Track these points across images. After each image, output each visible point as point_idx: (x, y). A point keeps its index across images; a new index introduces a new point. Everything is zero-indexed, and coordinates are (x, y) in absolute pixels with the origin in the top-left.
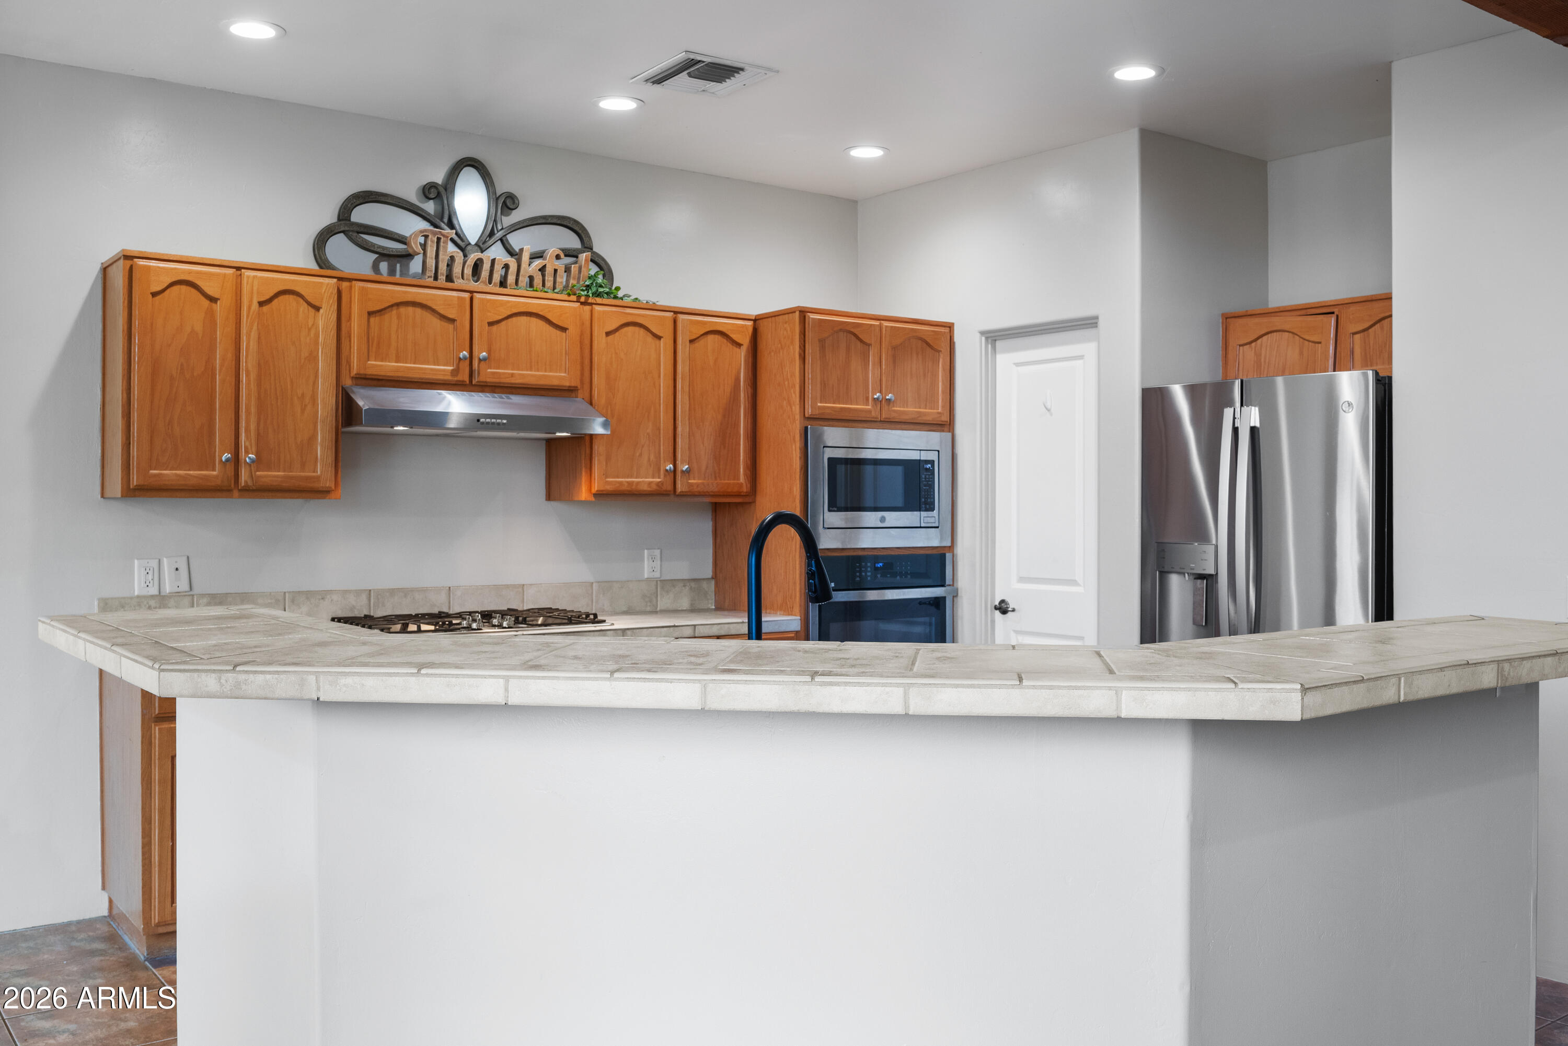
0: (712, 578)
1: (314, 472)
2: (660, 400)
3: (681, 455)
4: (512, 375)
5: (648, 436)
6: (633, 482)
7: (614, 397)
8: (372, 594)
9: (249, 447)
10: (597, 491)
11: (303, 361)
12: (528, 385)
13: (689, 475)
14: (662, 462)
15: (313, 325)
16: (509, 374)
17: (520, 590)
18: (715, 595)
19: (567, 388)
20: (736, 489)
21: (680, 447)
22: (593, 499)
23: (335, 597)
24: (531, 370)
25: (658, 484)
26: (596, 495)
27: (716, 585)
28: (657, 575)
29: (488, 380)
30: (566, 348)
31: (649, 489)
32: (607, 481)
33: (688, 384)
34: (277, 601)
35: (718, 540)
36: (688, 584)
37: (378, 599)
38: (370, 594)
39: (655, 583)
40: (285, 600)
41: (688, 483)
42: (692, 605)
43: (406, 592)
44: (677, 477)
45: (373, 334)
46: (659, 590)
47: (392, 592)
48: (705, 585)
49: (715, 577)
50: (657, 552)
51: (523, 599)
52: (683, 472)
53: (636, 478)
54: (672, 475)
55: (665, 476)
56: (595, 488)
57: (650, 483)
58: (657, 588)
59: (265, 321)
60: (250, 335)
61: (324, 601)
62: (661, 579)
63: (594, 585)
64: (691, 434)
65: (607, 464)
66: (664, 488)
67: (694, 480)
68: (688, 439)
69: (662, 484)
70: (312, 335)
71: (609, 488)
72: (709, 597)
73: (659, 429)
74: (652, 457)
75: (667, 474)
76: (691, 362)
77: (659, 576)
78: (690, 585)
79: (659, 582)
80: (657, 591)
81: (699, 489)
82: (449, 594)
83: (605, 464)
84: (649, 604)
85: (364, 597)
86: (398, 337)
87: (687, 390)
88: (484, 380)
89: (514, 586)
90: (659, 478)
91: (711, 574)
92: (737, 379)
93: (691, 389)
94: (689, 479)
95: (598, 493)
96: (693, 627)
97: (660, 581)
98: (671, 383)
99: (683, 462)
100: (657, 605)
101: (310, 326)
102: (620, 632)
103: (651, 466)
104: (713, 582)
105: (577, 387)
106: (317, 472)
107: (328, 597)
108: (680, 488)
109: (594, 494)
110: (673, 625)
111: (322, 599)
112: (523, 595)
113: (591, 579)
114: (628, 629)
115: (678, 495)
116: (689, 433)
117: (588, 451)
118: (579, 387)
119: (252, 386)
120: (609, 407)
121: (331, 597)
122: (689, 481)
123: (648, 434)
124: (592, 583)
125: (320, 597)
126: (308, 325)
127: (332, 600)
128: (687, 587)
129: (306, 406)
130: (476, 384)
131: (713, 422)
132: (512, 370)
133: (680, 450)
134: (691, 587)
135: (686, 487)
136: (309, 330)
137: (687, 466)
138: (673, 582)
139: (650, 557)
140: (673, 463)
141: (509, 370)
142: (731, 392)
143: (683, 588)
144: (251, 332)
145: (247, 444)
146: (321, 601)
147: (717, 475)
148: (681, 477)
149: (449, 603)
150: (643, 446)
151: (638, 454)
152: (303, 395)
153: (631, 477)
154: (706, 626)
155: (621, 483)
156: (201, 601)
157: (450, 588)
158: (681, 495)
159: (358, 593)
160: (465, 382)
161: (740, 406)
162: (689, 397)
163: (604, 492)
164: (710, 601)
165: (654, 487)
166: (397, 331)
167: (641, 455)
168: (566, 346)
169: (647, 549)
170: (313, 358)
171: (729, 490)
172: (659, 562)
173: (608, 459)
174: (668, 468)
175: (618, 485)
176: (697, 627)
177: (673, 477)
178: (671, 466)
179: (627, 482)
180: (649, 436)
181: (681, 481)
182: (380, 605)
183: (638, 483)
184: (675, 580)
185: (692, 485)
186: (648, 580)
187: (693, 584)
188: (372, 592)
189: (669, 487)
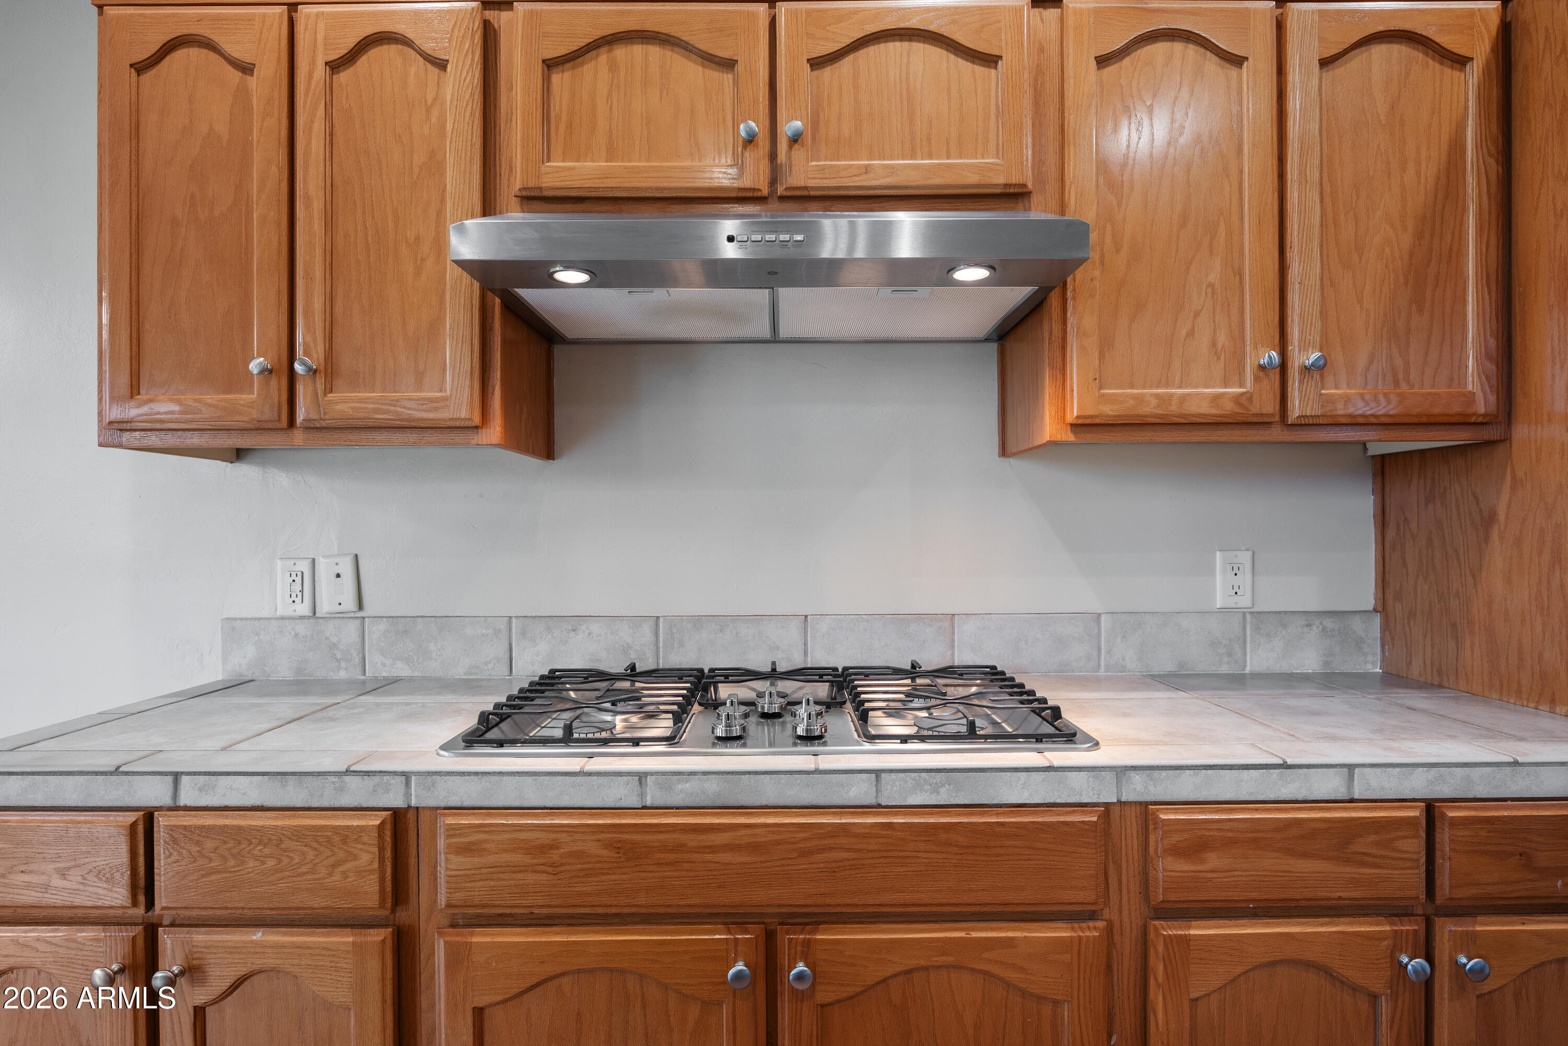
0: (1375, 610)
1: (441, 391)
2: (1241, 206)
3: (1301, 332)
4: (867, 169)
5: (1210, 290)
6: (1171, 396)
7: (1119, 205)
8: (661, 625)
9: (312, 345)
10: (1078, 417)
11: (416, 170)
12: (906, 187)
13: (1322, 376)
14: (1248, 349)
15: (435, 99)
16: (859, 166)
17: (946, 624)
18: (1383, 646)
19: (999, 191)
20: (1456, 409)
21: (1297, 310)
22: (1071, 437)
23: (595, 627)
24: (913, 157)
25: (1237, 399)
26: (1078, 427)
27: (1386, 626)
28: (1244, 601)
29: (811, 183)
30: (997, 102)
31: (1214, 411)
32: (1103, 395)
33: (1317, 162)
34: (497, 632)
35: (1391, 533)
36: (1317, 622)
37: (672, 634)
38: (657, 625)
39: (1240, 616)
40: (510, 630)
41: (1321, 394)
42: (1326, 664)
43: (722, 621)
44: (1290, 384)
45: (557, 107)
46: (1248, 632)
47: (699, 621)
48: (1357, 624)
49: (1382, 607)
50: (1244, 558)
51: (953, 641)
52: (1306, 370)
53: (1180, 387)
54: (1276, 377)
55: (1257, 379)
56: (1074, 412)
57: (1216, 398)
58: (1244, 628)
59: (344, 101)
60: (311, 128)
61: (577, 634)
62: (1252, 610)
63: (1103, 617)
64: (1327, 283)
65: (1102, 355)
66: (1255, 408)
67: (1336, 388)
68: (1318, 293)
69: (1250, 399)
70: (434, 120)
71: (1109, 410)
72: (1366, 650)
73: (1241, 275)
74: (1222, 339)
75: (1261, 374)
76: (1324, 111)
77: (1249, 604)
78: (1321, 623)
79: (1248, 616)
80: (1245, 635)
81: (1351, 410)
82: (805, 629)
83: (1096, 354)
84: (1225, 659)
85: (647, 630)
86: (611, 108)
87: (1317, 174)
88: (802, 184)
89: (933, 617)
90: (1241, 386)
91: (1373, 602)
92: (1457, 146)
93: (1325, 176)
94: (1323, 388)
95: (1080, 421)
96: (1345, 770)
97: (1252, 613)
98: (1271, 163)
99: (1305, 346)
100: (1245, 662)
101: (429, 102)
102: (1109, 777)
103: (1219, 358)
104: (1377, 619)
105: (1024, 186)
106: (446, 391)
107: (584, 627)
108: (1296, 409)
109: (1072, 425)
110: (1279, 761)
111: (573, 630)
112: (953, 634)
113: (1095, 606)
114: (1135, 768)
115: (1291, 425)
116: (1322, 280)
117: (1057, 331)
118: (1030, 185)
119: (316, 227)
120: (1109, 227)
121: (587, 628)
122: (1323, 392)
123: (1211, 285)
124: (1099, 615)
125: (570, 628)
126: (426, 101)
127: (590, 634)
128: (1314, 628)
129: (423, 260)
130: (785, 193)
131: (1388, 250)
132: (868, 160)
133: (1296, 319)
134: (1324, 629)
135: (1316, 406)
136: (428, 110)
137: (1317, 354)
138: (1283, 617)
139: (1229, 567)
140: (1278, 349)
141: (862, 160)
142: (1438, 178)
143: (1306, 629)
144: (312, 121)
145: (309, 339)
146: (572, 634)
147: (1401, 376)
148: (1301, 382)
149: (806, 644)
150: (1197, 315)
151: (1184, 332)
152: (417, 238)
153: (1167, 385)
154: (1389, 770)
155: (1140, 399)
156: (375, 628)
157: (806, 616)
158: (1301, 425)
159: (637, 620)
160: (759, 190)
161: (1464, 210)
162: (1321, 194)
163: (1097, 421)
164: (1370, 658)
165: (1229, 407)
166: (609, 96)
167: (1191, 333)
168: (997, 97)
169: (1220, 551)
170: (435, 165)
171: (1436, 411)
172: (1248, 577)
173: (1106, 344)
174: (1264, 361)
175: (1132, 402)
176: (1357, 771)
177: (1277, 382)
178: (1274, 354)
179: (1157, 396)
180: (1213, 289)
181: (1300, 391)
182: (676, 645)
183: (1183, 399)
184: (1285, 612)
185: (1330, 400)
186: (1224, 611)
187: (1329, 623)
188: (661, 620)
189: (1267, 405)
